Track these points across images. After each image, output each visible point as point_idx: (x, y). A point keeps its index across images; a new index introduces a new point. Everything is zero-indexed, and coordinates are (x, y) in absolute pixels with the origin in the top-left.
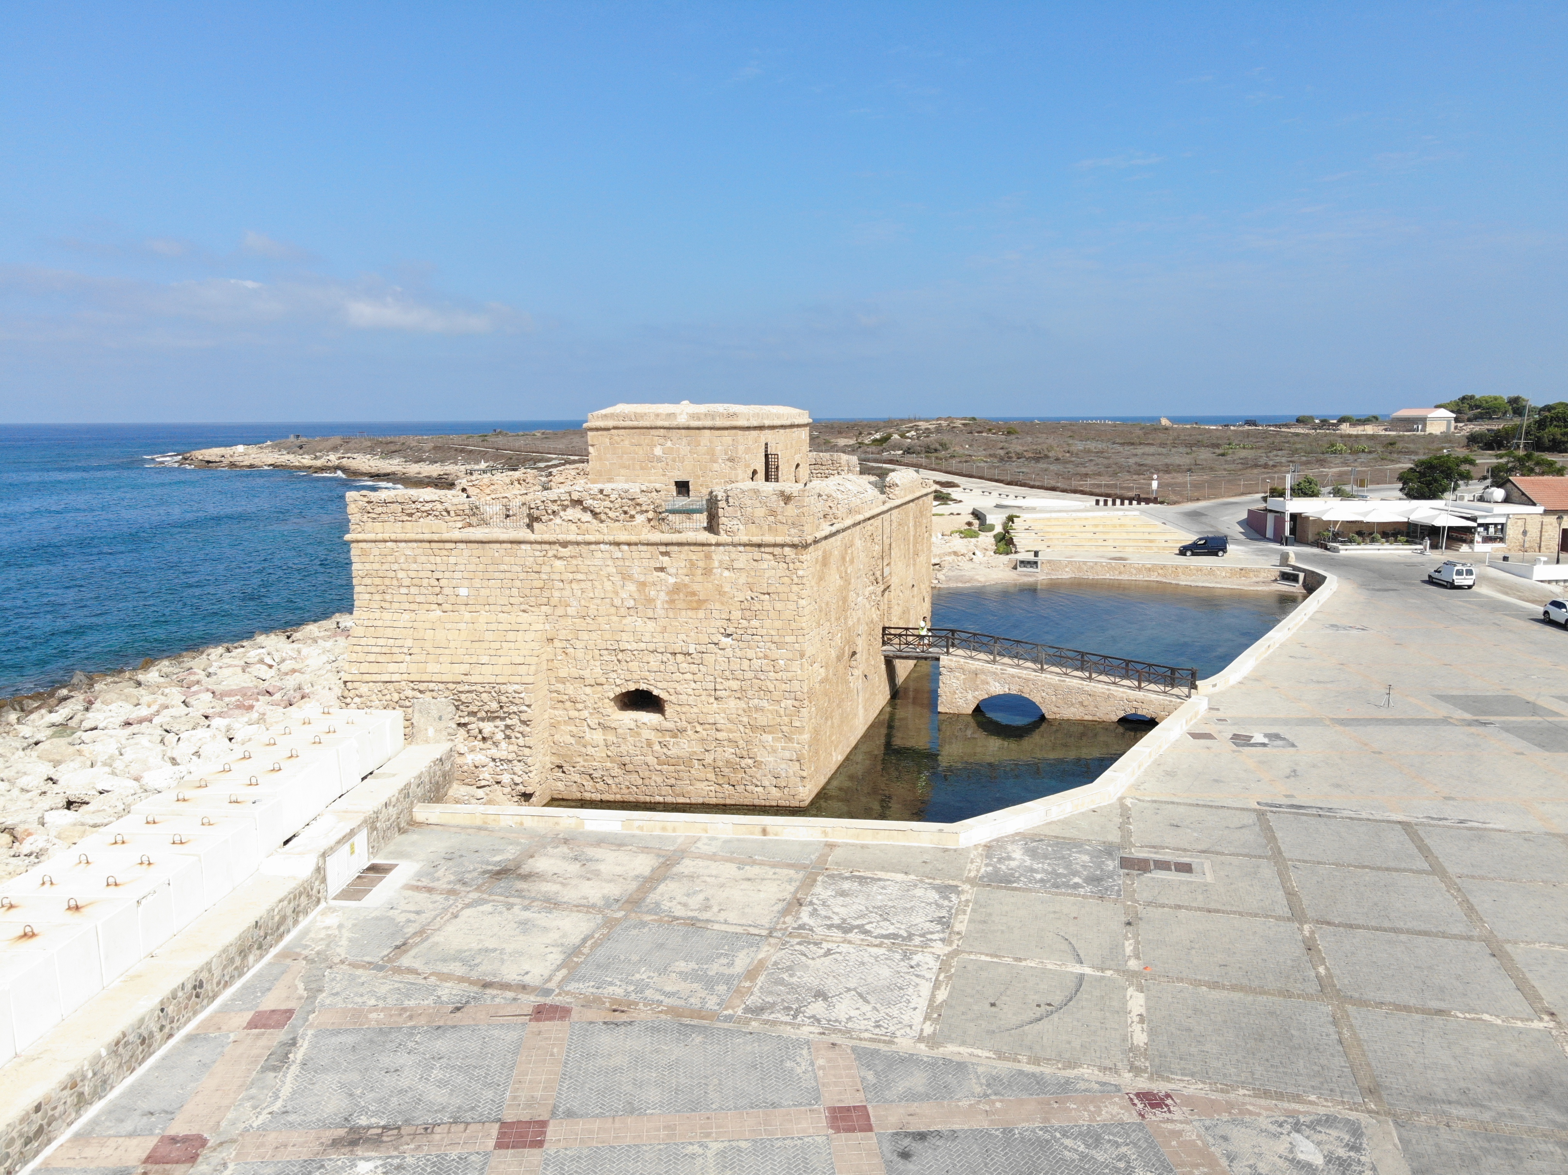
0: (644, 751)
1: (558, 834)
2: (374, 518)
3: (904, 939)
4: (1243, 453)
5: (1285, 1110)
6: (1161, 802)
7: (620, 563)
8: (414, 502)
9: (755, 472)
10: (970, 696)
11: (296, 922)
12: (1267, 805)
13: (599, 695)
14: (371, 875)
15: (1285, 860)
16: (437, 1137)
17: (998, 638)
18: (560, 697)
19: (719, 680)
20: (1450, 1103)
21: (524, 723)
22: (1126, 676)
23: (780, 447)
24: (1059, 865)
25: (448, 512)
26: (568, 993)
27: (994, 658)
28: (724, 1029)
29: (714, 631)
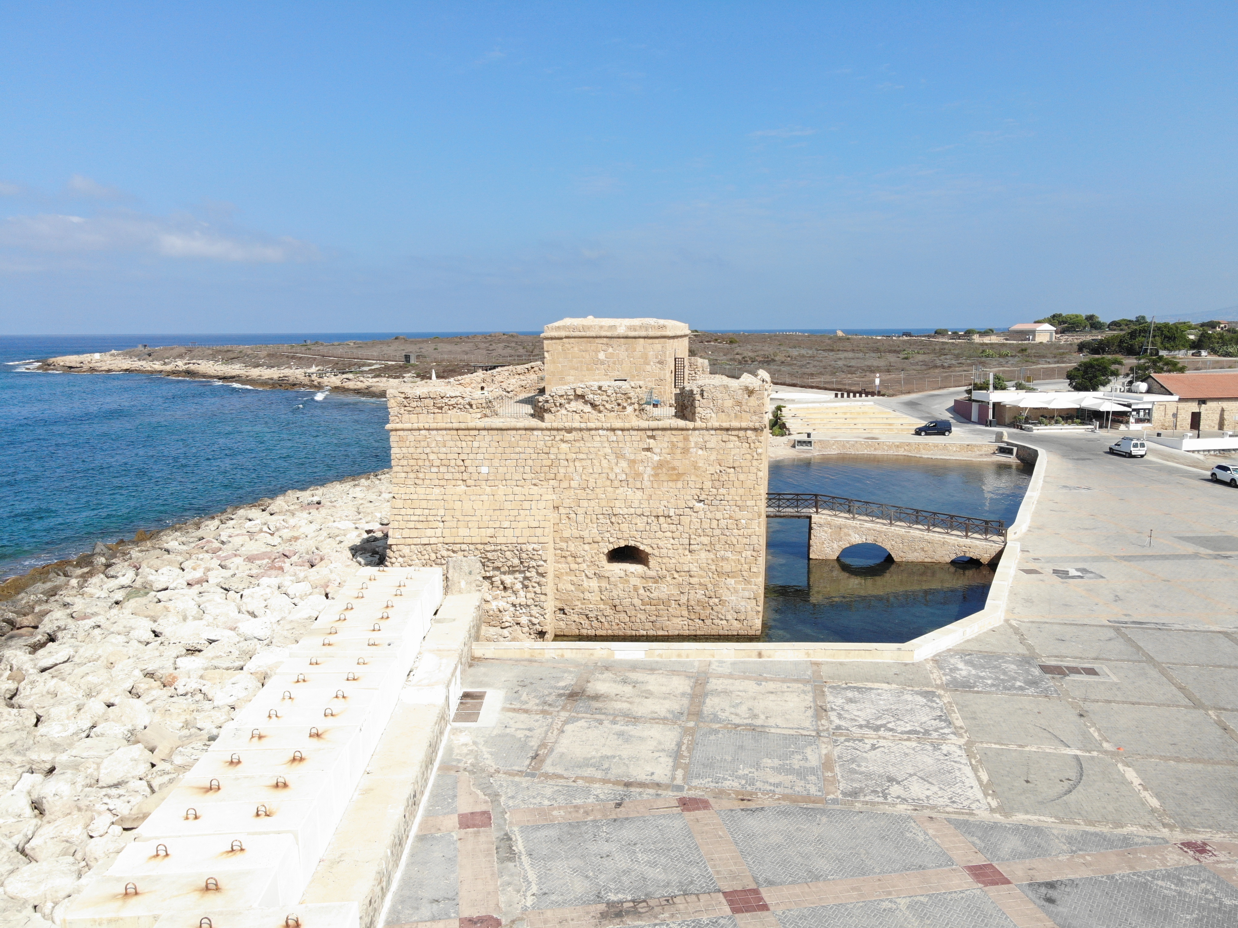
0: (631, 594)
1: (596, 663)
2: (410, 411)
4: (920, 357)
6: (1037, 622)
7: (615, 445)
8: (442, 398)
9: (671, 372)
10: (835, 546)
11: (441, 739)
12: (1116, 622)
13: (596, 551)
14: (469, 701)
15: (1158, 663)
17: (852, 500)
18: (564, 554)
19: (693, 537)
21: (541, 574)
23: (679, 352)
25: (471, 406)
27: (853, 515)
28: (838, 810)
29: (690, 497)
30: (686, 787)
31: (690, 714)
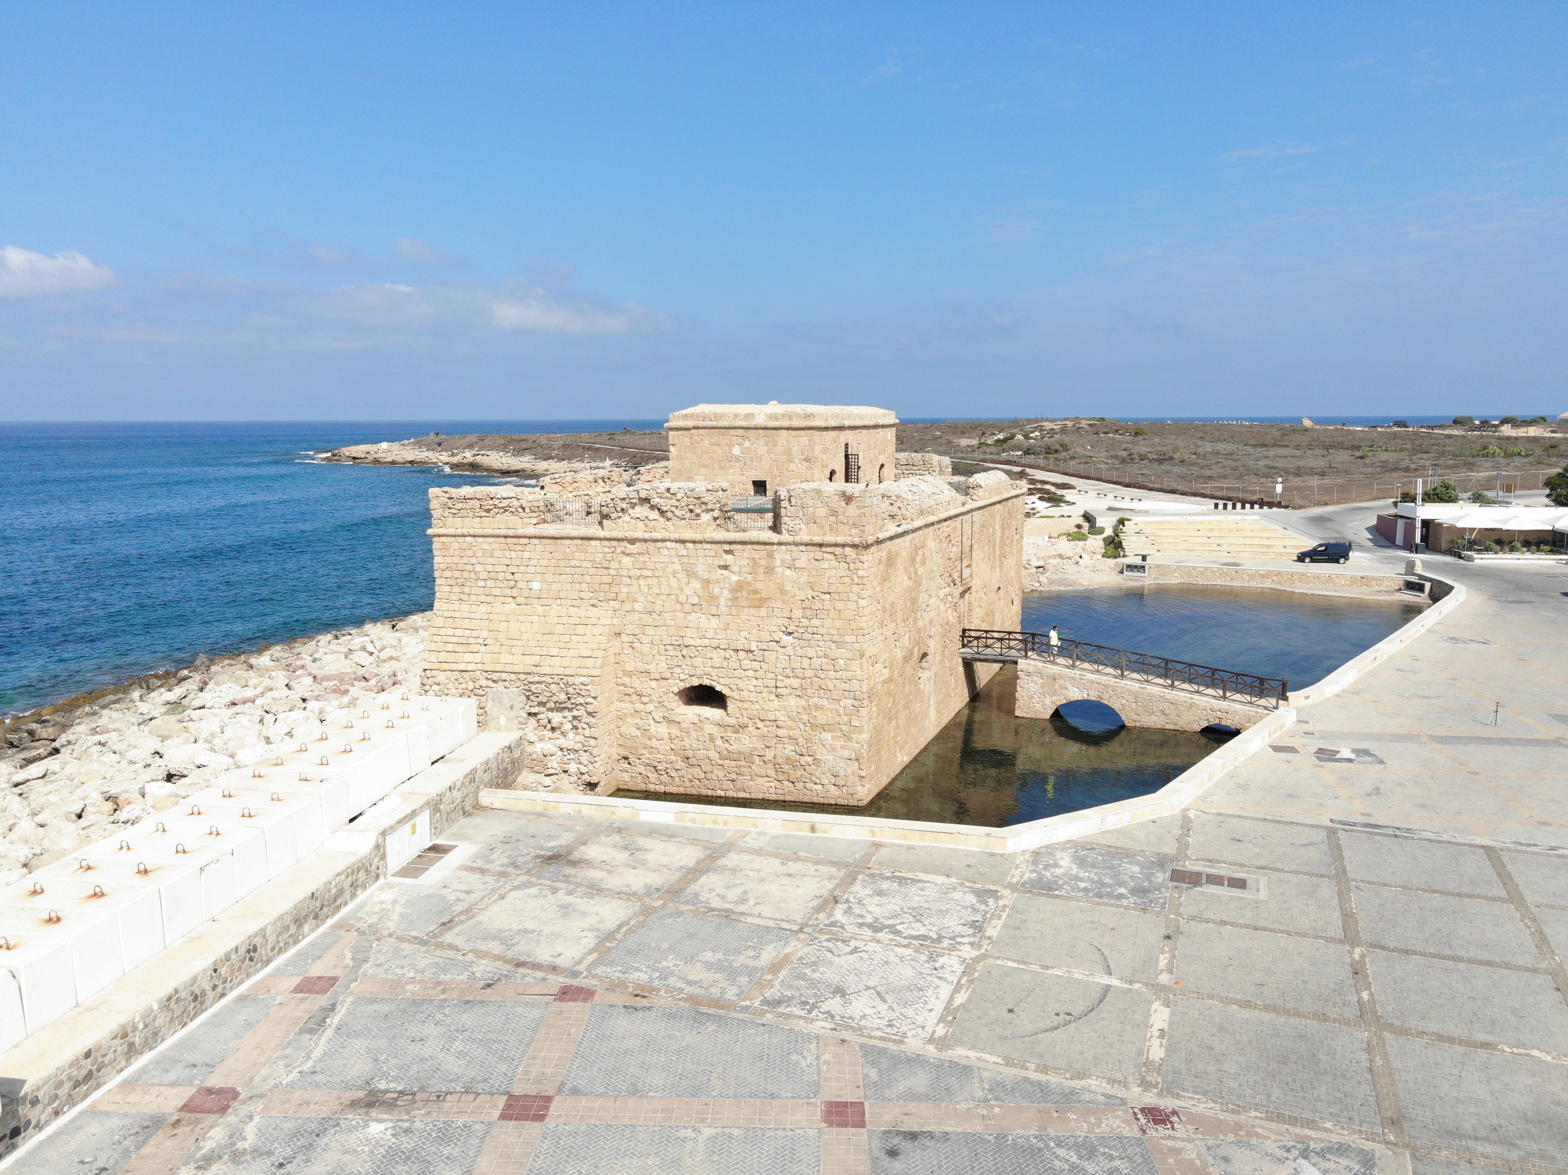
0: (707, 745)
1: (613, 824)
2: (455, 514)
3: (933, 941)
4: (1385, 456)
5: (1296, 1135)
6: (1227, 815)
7: (686, 560)
8: (492, 499)
9: (832, 473)
10: (1048, 701)
11: (353, 896)
12: (1341, 822)
13: (664, 690)
14: (431, 854)
15: (1348, 879)
16: (447, 1105)
17: (1079, 643)
18: (627, 691)
19: (780, 677)
20: (1477, 1139)
21: (590, 714)
22: (1213, 685)
23: (862, 447)
24: (1106, 874)
25: (524, 509)
26: (594, 976)
27: (1073, 663)
28: (739, 1019)
29: (775, 629)
30: (585, 973)
31: (668, 891)
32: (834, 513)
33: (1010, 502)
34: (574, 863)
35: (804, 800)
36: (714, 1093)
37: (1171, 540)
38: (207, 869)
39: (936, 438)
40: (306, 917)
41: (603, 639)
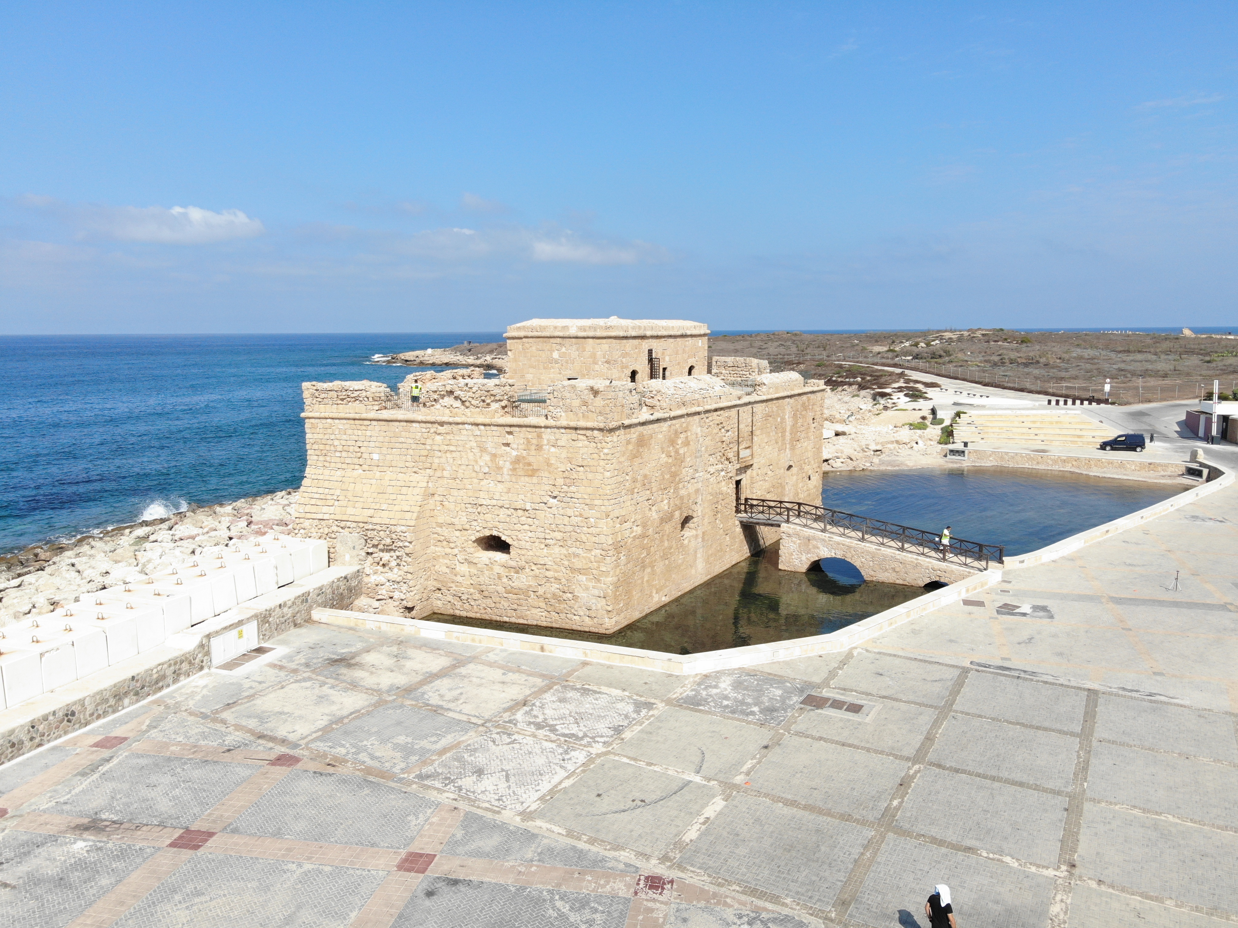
0: (496, 582)
1: (397, 637)
2: (320, 402)
5: (755, 907)
6: (885, 654)
7: (479, 439)
8: (346, 391)
10: (803, 558)
11: (175, 681)
12: (978, 664)
13: (465, 538)
14: (252, 654)
15: (950, 710)
18: (439, 538)
19: (547, 531)
21: (407, 555)
23: (668, 352)
25: (368, 398)
26: (308, 749)
27: (825, 527)
28: (390, 787)
29: (543, 493)
30: (303, 746)
31: (405, 690)
32: (585, 403)
33: (804, 397)
34: (349, 666)
35: (566, 627)
36: (332, 840)
37: (997, 430)
38: (46, 655)
39: (853, 346)
40: (126, 694)
41: (419, 498)
